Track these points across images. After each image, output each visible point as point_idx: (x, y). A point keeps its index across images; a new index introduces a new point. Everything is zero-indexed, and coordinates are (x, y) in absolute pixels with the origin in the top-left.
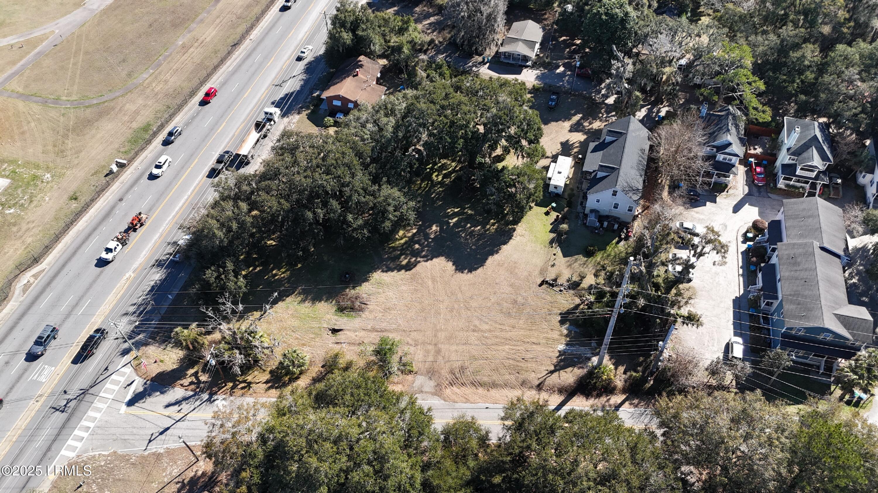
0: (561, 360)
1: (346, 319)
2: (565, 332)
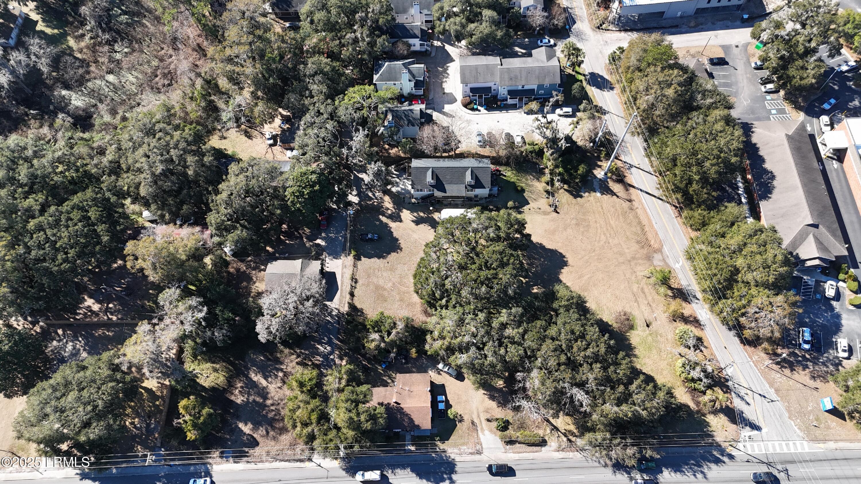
0: (607, 193)
1: (636, 321)
2: (587, 194)
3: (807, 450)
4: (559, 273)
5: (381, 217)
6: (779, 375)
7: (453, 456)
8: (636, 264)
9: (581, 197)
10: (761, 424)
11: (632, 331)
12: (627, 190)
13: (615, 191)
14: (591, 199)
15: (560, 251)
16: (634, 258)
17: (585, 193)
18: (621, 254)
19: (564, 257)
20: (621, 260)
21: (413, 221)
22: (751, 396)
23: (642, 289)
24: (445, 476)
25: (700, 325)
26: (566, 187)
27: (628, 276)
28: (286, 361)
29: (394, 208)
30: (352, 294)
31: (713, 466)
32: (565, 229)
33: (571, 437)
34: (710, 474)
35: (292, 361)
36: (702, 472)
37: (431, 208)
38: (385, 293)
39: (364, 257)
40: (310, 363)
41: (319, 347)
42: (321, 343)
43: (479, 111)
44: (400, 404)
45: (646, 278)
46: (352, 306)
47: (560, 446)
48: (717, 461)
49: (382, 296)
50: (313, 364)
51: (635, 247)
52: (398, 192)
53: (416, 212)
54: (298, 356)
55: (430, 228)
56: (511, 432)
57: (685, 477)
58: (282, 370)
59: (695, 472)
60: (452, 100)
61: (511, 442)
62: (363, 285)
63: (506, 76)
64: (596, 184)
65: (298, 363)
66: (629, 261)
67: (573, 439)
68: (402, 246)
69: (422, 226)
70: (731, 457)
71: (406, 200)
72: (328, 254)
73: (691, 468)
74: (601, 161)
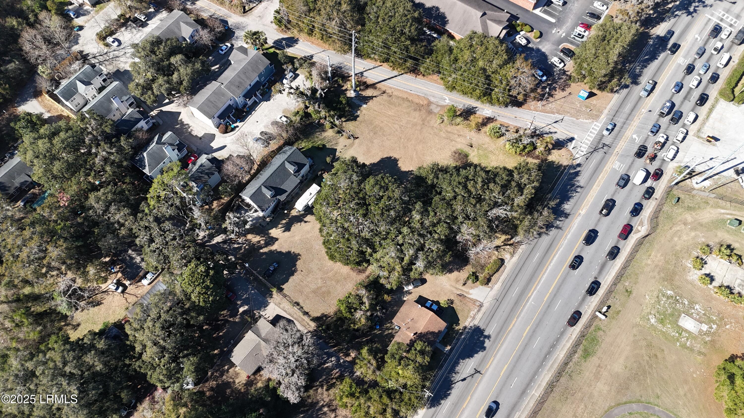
0: (368, 100)
1: (464, 150)
2: (359, 112)
3: (600, 125)
4: (399, 169)
5: (261, 251)
6: (550, 105)
7: (472, 324)
8: (428, 122)
9: (358, 116)
10: (571, 135)
11: (469, 157)
12: (376, 88)
13: (370, 95)
14: (364, 112)
15: (385, 156)
16: (423, 120)
17: (357, 112)
18: (415, 125)
19: (390, 157)
20: (419, 127)
21: (284, 231)
22: (552, 128)
23: (447, 131)
24: (482, 339)
25: (493, 119)
26: (343, 119)
27: (432, 133)
28: (318, 398)
29: (262, 237)
30: (306, 313)
31: (578, 178)
32: (373, 142)
33: (509, 243)
34: (582, 183)
35: (322, 394)
36: (578, 187)
37: (286, 212)
38: (324, 289)
39: (283, 285)
40: (334, 381)
41: (326, 365)
42: (325, 362)
43: (237, 126)
44: (417, 333)
45: (442, 124)
46: (315, 319)
47: (510, 253)
48: (577, 174)
49: (324, 293)
50: (336, 379)
51: (417, 114)
52: (251, 225)
53: (279, 224)
54: (322, 386)
55: (299, 224)
56: (481, 276)
57: (574, 197)
58: (323, 406)
59: (575, 190)
60: (212, 137)
61: (488, 281)
62: (304, 301)
63: (234, 88)
64: (357, 102)
65: (327, 390)
66: (423, 124)
67: (511, 242)
68: (297, 252)
69: (293, 228)
70: (579, 165)
71: (263, 224)
72: (257, 310)
73: (572, 191)
74: (343, 86)
